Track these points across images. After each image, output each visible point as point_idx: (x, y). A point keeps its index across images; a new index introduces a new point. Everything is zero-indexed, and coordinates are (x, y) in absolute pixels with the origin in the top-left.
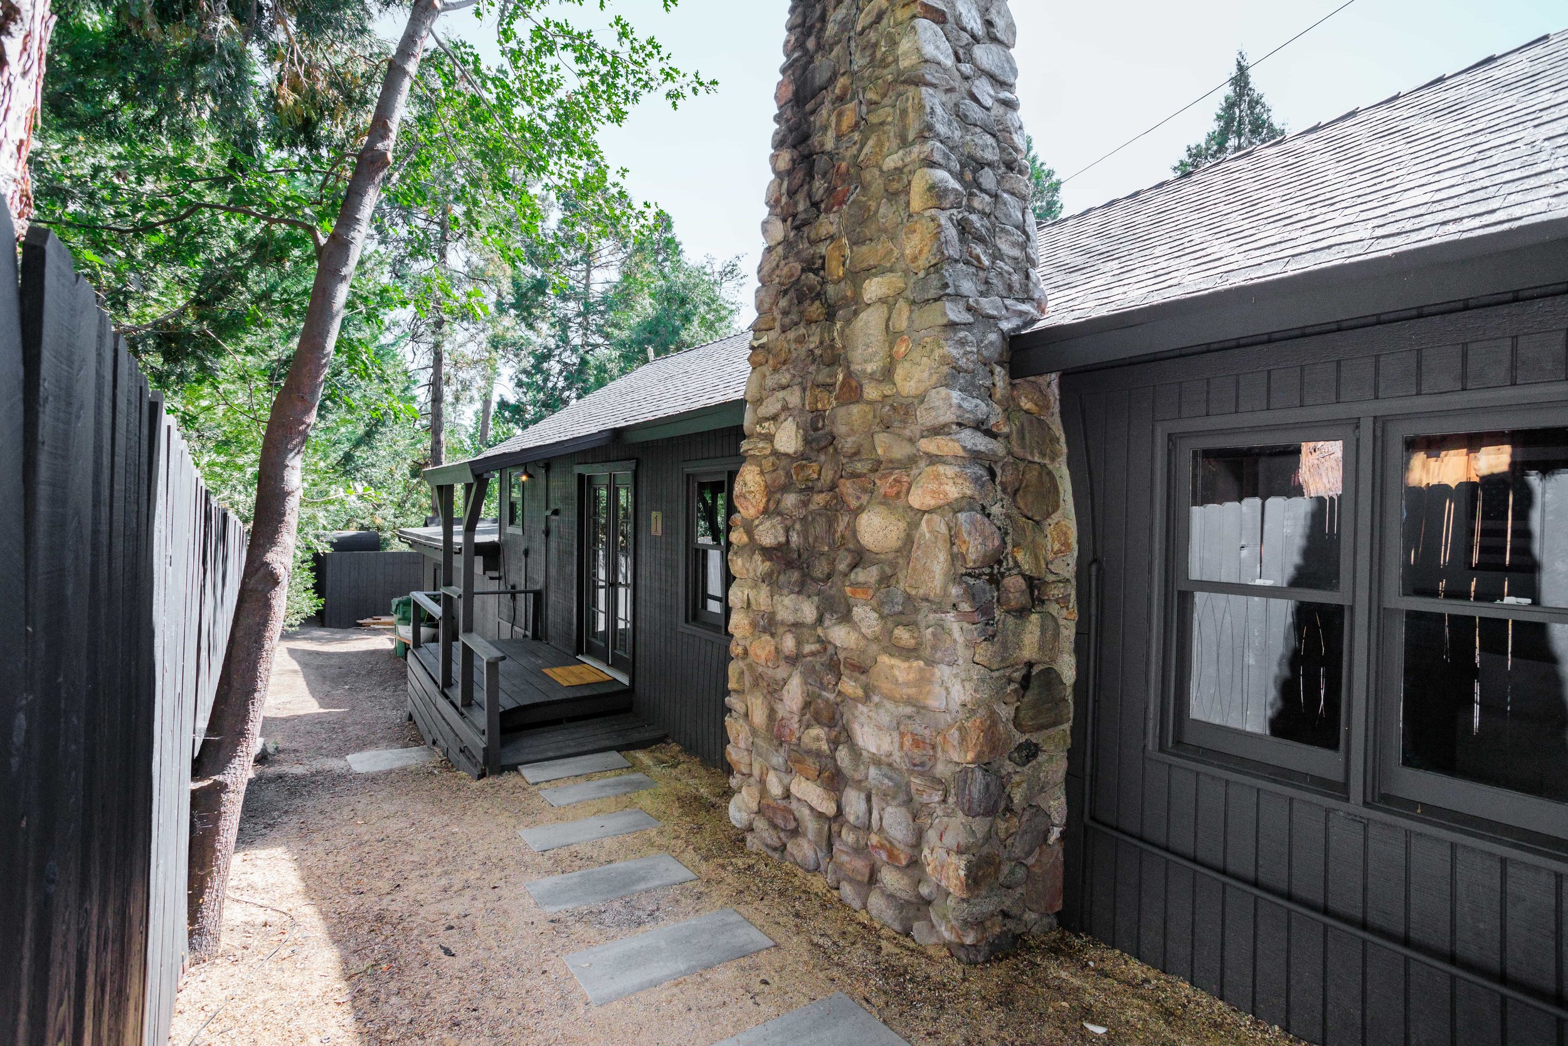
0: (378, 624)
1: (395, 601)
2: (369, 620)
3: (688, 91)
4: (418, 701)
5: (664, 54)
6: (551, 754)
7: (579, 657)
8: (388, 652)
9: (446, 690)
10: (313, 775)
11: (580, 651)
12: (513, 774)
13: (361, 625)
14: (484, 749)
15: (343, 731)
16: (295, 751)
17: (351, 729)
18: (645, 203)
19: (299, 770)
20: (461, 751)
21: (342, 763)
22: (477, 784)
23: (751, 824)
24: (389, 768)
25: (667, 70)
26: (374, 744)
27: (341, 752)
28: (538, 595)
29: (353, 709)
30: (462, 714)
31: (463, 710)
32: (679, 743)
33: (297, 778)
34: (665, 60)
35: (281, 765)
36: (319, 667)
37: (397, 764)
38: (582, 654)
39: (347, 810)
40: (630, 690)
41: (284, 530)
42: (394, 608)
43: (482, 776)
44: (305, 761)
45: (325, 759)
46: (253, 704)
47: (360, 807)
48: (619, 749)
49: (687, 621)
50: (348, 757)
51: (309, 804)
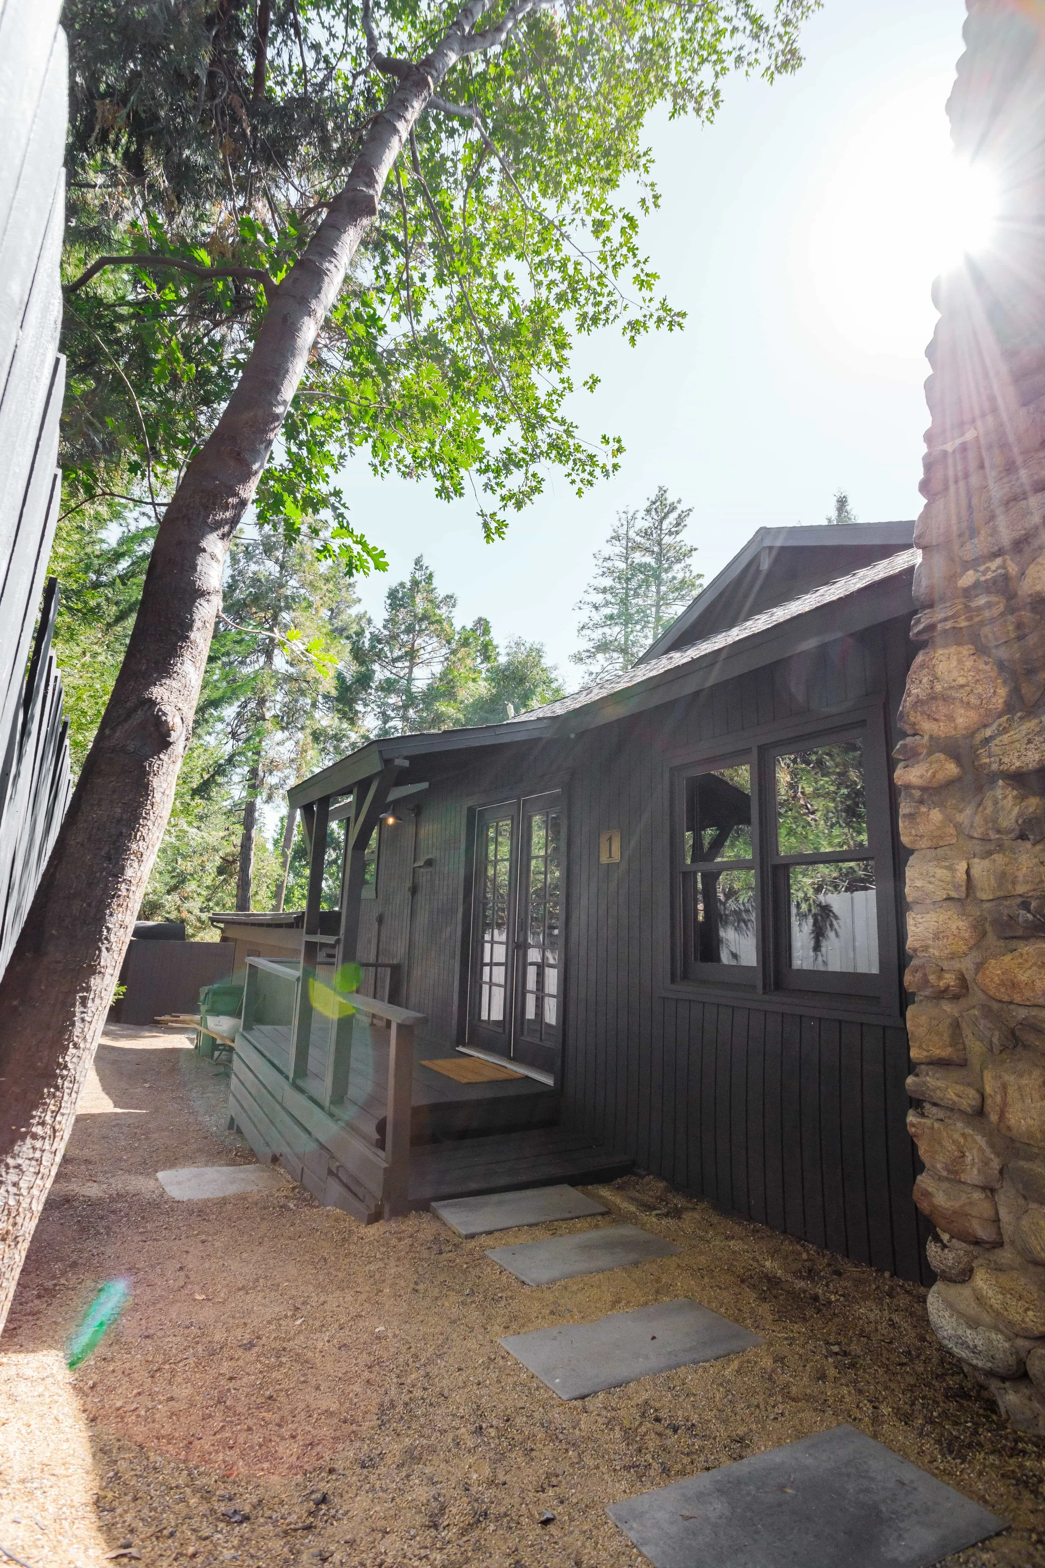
0: (176, 1022)
1: (204, 990)
2: (167, 1018)
3: (651, 324)
4: (248, 1102)
5: (641, 257)
6: (474, 1186)
7: (461, 1049)
8: (188, 1050)
9: (299, 1082)
10: (112, 1200)
11: (460, 1042)
12: (426, 1217)
13: (158, 1022)
14: (385, 1169)
15: (147, 1139)
16: (87, 1162)
17: (156, 1136)
18: (604, 437)
19: (93, 1190)
20: (330, 1172)
21: (152, 1184)
22: (373, 1231)
23: (1022, 1363)
24: (221, 1195)
25: (643, 277)
26: (189, 1159)
27: (148, 1167)
28: (396, 969)
29: (157, 1110)
30: (332, 1115)
31: (335, 1110)
32: (660, 1176)
33: (92, 1203)
34: (642, 265)
35: (69, 1181)
36: (115, 1062)
37: (232, 1190)
38: (464, 1046)
39: (172, 1266)
40: (558, 1092)
41: (187, 655)
42: (202, 997)
43: (375, 1218)
44: (101, 1178)
45: (127, 1176)
46: (84, 1003)
47: (191, 1262)
48: (574, 1181)
49: (673, 980)
50: (160, 1175)
51: (109, 1251)
